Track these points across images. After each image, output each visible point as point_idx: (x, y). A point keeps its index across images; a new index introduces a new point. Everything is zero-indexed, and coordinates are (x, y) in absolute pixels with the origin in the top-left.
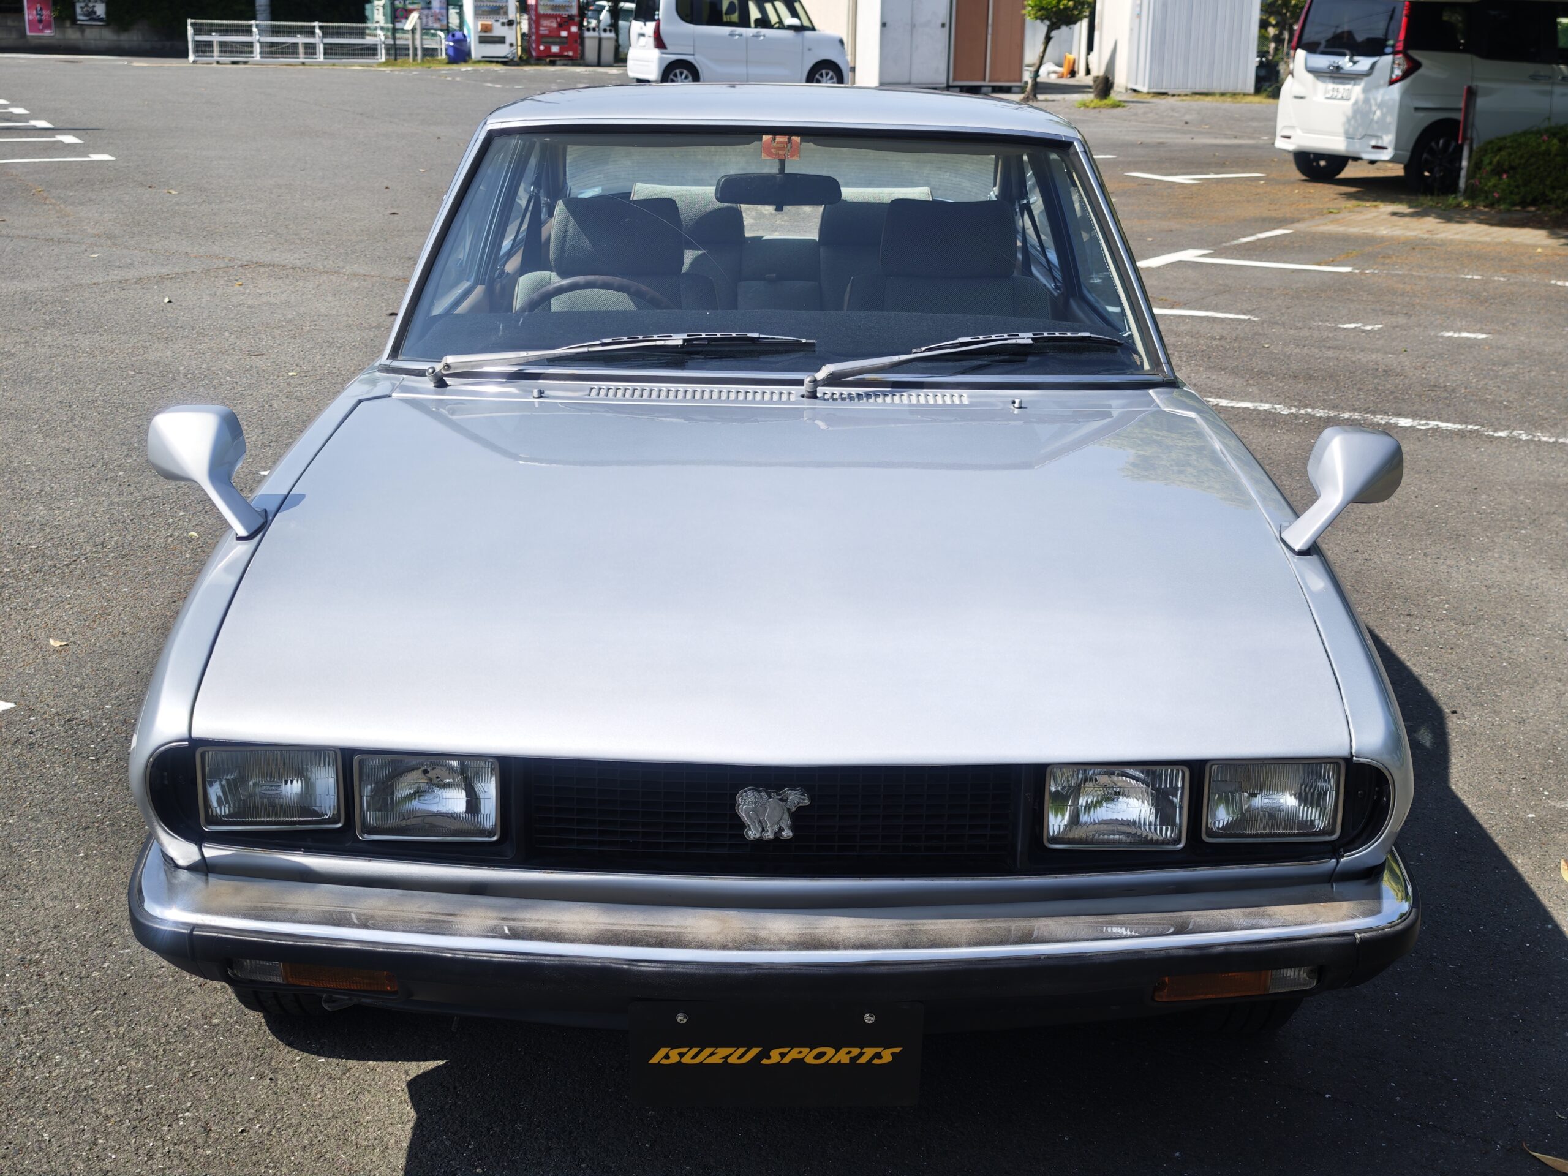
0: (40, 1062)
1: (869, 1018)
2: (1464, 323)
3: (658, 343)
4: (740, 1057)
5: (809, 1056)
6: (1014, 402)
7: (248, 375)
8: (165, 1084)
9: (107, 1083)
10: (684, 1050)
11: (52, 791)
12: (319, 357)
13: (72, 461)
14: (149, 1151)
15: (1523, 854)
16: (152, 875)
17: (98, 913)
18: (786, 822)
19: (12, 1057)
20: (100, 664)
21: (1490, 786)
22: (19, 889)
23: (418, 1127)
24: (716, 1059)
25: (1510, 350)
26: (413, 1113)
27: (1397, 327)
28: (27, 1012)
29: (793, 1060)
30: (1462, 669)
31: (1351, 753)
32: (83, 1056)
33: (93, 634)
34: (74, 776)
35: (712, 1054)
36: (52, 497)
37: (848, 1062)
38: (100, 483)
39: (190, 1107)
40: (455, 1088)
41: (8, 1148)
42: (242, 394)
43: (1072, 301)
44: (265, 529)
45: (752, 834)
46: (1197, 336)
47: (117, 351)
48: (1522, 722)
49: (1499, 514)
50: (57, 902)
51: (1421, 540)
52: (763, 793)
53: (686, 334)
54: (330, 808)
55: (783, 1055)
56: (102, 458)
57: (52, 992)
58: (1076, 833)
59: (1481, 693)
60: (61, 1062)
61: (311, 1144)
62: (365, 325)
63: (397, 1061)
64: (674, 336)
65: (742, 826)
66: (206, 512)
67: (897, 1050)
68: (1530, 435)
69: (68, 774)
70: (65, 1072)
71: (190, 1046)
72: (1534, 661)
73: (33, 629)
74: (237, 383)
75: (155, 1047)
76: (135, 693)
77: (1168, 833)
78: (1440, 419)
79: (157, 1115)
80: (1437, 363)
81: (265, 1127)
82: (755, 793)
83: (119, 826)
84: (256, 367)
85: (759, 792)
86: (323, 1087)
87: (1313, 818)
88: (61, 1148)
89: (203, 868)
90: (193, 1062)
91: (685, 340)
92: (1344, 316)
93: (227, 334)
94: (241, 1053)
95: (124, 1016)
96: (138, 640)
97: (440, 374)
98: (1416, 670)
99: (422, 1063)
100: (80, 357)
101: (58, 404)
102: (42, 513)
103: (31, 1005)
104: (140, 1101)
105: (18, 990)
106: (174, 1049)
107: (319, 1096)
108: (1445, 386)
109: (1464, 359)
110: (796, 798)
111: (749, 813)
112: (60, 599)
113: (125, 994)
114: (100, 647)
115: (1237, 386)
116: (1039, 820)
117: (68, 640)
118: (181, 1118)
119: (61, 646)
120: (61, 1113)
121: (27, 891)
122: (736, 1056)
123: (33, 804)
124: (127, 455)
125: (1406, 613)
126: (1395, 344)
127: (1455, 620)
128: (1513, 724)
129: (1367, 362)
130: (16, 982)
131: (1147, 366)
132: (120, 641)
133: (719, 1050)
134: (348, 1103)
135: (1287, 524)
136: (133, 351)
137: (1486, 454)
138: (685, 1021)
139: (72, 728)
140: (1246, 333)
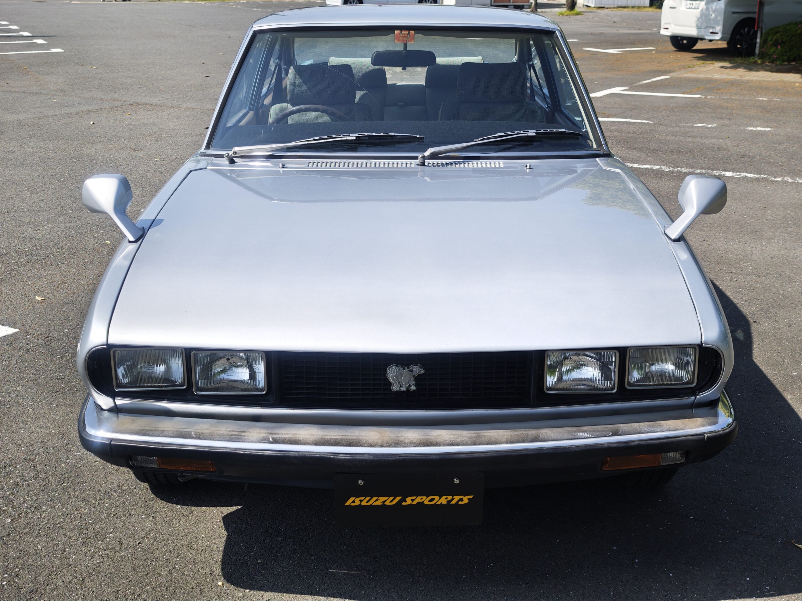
0: (36, 510)
1: (456, 481)
2: (759, 122)
3: (343, 139)
4: (391, 502)
6: (527, 166)
7: (134, 161)
8: (99, 520)
9: (70, 520)
10: (362, 498)
11: (39, 373)
12: (170, 151)
13: (45, 206)
14: (92, 554)
15: (791, 393)
16: (90, 415)
17: (63, 434)
18: (412, 382)
19: (21, 507)
20: (62, 309)
21: (774, 359)
22: (23, 423)
23: (228, 540)
24: (379, 503)
25: (782, 136)
26: (225, 533)
27: (724, 125)
28: (29, 485)
29: (418, 503)
30: (759, 300)
31: (702, 342)
32: (57, 507)
33: (58, 294)
34: (50, 365)
35: (377, 500)
36: (35, 224)
37: (446, 503)
38: (60, 217)
39: (112, 531)
40: (247, 520)
41: (20, 554)
42: (131, 170)
43: (556, 114)
44: (143, 237)
45: (395, 388)
46: (621, 132)
47: (67, 149)
48: (790, 326)
49: (777, 220)
50: (42, 429)
51: (737, 234)
52: (400, 368)
53: (357, 134)
54: (180, 378)
55: (413, 500)
56: (61, 204)
57: (41, 475)
58: (561, 386)
59: (769, 312)
60: (46, 510)
61: (174, 549)
62: (193, 134)
63: (217, 507)
64: (351, 135)
65: (390, 384)
66: (114, 230)
67: (471, 497)
68: (793, 179)
69: (47, 364)
70: (48, 515)
71: (112, 501)
72: (796, 295)
73: (27, 292)
74: (128, 164)
75: (94, 502)
76: (80, 323)
77: (608, 384)
78: (747, 172)
79: (96, 536)
80: (745, 143)
81: (150, 541)
82: (396, 367)
83: (73, 391)
84: (138, 156)
85: (399, 367)
86: (180, 520)
87: (682, 376)
88: (47, 553)
89: (116, 410)
90: (113, 509)
91: (356, 137)
92: (696, 120)
93: (123, 140)
94: (137, 504)
95: (78, 486)
96: (81, 296)
97: (231, 157)
98: (735, 301)
99: (229, 507)
100: (48, 153)
101: (38, 177)
102: (30, 232)
103: (30, 482)
104: (87, 529)
105: (24, 474)
106: (104, 503)
107: (178, 525)
108: (749, 155)
109: (759, 141)
110: (417, 370)
111: (393, 378)
112: (40, 276)
113: (78, 475)
114: (62, 300)
115: (642, 157)
116: (542, 379)
117: (45, 296)
118: (108, 537)
119: (42, 300)
120: (47, 535)
121: (27, 424)
122: (389, 501)
123: (29, 380)
124: (73, 202)
125: (730, 272)
126: (723, 134)
127: (755, 275)
128: (785, 327)
129: (709, 143)
130: (23, 470)
131: (595, 146)
132: (72, 297)
133: (380, 498)
134: (192, 528)
135: (668, 226)
136: (75, 149)
137: (770, 190)
138: (362, 483)
139: (48, 342)
140: (646, 130)
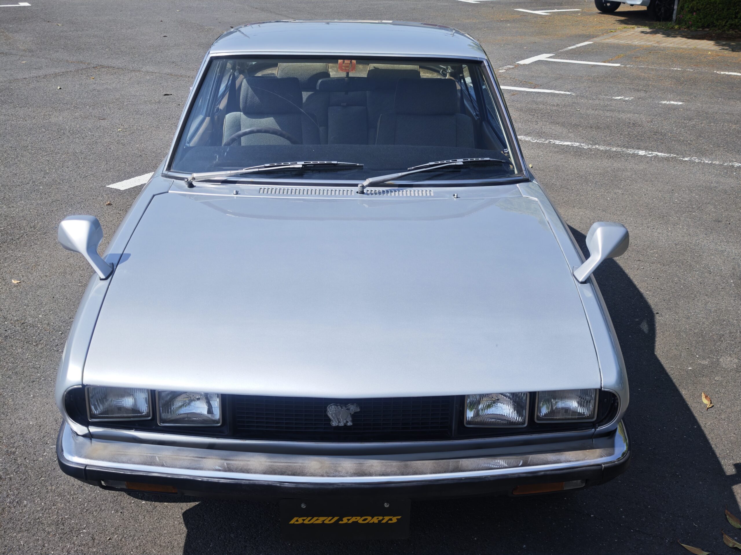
0: (18, 505)
1: (386, 505)
2: (672, 96)
3: (291, 166)
4: (330, 521)
5: (360, 520)
6: (454, 195)
7: (98, 131)
8: (74, 515)
9: (48, 515)
10: (305, 518)
11: (17, 362)
12: (132, 120)
13: (18, 180)
14: (68, 550)
15: (685, 389)
16: (66, 442)
17: (40, 426)
18: (349, 419)
19: (5, 502)
20: (36, 293)
21: (672, 353)
22: (4, 414)
23: (188, 536)
24: (319, 522)
25: (693, 111)
26: (185, 529)
27: (640, 98)
28: (11, 479)
29: (353, 522)
30: (662, 290)
31: (601, 386)
32: (37, 501)
33: (32, 276)
34: (26, 354)
35: (317, 520)
36: (9, 201)
37: (377, 522)
38: (31, 193)
39: (86, 527)
40: (203, 516)
41: (5, 549)
42: (96, 142)
44: (113, 274)
45: (334, 424)
46: (546, 104)
47: (36, 117)
48: (688, 318)
49: (683, 204)
50: (21, 421)
51: (646, 219)
52: (339, 407)
53: (304, 162)
54: (145, 410)
55: (348, 520)
56: (32, 179)
57: (21, 468)
58: (479, 419)
59: (670, 303)
60: (27, 504)
61: (140, 545)
62: (153, 101)
63: (177, 502)
64: (298, 163)
65: (330, 420)
66: (82, 208)
67: (399, 517)
68: (699, 159)
69: (23, 353)
70: (29, 510)
71: (84, 496)
72: (695, 285)
73: (4, 274)
74: (93, 135)
75: (69, 496)
76: (52, 308)
77: (520, 419)
78: (658, 151)
79: (71, 531)
80: (658, 119)
81: (119, 537)
82: (336, 406)
83: (48, 381)
84: (102, 126)
85: (337, 406)
86: (145, 516)
87: (584, 412)
88: (29, 549)
89: (90, 436)
90: (86, 504)
91: (303, 165)
92: (615, 92)
93: (88, 107)
94: (107, 499)
95: (54, 481)
96: (53, 279)
97: (191, 182)
98: (642, 290)
99: (188, 503)
100: (19, 121)
101: (10, 148)
102: (5, 210)
103: (12, 475)
104: (63, 524)
105: (6, 467)
106: (77, 497)
107: (143, 521)
108: (661, 132)
109: (671, 117)
110: (353, 409)
111: (333, 415)
112: (15, 257)
113: (54, 469)
114: (36, 283)
115: (564, 133)
116: (462, 413)
117: (20, 280)
118: (82, 532)
119: (17, 283)
120: (28, 531)
121: (8, 415)
122: (328, 520)
123: (8, 369)
124: (44, 177)
125: (638, 259)
126: (638, 108)
127: (660, 263)
128: (684, 319)
129: (625, 118)
130: (5, 463)
131: (516, 172)
132: (45, 280)
133: (320, 518)
134: (156, 524)
135: (577, 267)
136: (44, 117)
137: (679, 170)
138: (305, 507)
139: (24, 328)
140: (569, 103)
